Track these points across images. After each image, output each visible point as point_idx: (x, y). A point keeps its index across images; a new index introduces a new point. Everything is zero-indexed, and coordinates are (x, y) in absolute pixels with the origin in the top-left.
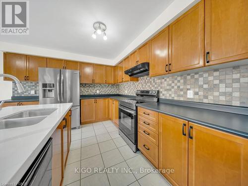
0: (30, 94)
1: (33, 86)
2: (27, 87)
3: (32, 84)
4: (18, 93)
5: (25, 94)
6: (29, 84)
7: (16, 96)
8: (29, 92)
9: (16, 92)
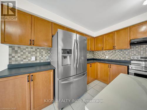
0: (29, 60)
1: (34, 51)
2: (27, 53)
3: (32, 50)
4: (16, 61)
5: (24, 60)
6: (29, 50)
7: (13, 63)
8: (29, 58)
9: (13, 59)
